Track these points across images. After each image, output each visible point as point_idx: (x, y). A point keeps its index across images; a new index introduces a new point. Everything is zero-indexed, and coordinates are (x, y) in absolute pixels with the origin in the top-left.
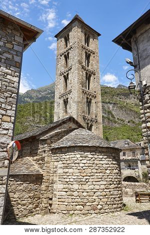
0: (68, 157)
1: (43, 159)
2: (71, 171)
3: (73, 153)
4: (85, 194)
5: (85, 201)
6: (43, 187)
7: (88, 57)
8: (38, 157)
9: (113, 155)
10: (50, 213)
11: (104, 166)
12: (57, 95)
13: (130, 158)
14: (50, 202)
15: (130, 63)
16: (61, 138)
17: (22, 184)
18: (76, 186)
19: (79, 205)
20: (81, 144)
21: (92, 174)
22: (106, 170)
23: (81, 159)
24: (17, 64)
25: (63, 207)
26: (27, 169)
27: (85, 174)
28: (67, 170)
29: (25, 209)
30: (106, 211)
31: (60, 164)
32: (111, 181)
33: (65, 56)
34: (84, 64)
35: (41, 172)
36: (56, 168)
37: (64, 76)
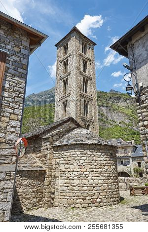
0: (69, 154)
1: (45, 156)
2: (72, 167)
3: (73, 151)
4: (85, 188)
5: (85, 195)
6: (46, 182)
7: (85, 64)
8: (41, 155)
9: (111, 152)
10: (53, 206)
11: (103, 162)
12: (57, 98)
13: (122, 155)
14: (53, 196)
15: (127, 67)
16: (62, 137)
17: (27, 180)
18: (76, 181)
19: (80, 199)
20: (81, 142)
21: (91, 170)
22: (104, 166)
23: (81, 155)
24: (24, 66)
25: (65, 201)
26: (31, 165)
27: (85, 170)
28: (68, 166)
29: (29, 203)
30: (105, 204)
31: (61, 161)
32: (109, 176)
33: (64, 63)
34: (82, 70)
35: (44, 168)
36: (58, 164)
37: (64, 81)
